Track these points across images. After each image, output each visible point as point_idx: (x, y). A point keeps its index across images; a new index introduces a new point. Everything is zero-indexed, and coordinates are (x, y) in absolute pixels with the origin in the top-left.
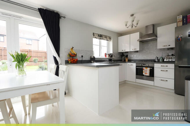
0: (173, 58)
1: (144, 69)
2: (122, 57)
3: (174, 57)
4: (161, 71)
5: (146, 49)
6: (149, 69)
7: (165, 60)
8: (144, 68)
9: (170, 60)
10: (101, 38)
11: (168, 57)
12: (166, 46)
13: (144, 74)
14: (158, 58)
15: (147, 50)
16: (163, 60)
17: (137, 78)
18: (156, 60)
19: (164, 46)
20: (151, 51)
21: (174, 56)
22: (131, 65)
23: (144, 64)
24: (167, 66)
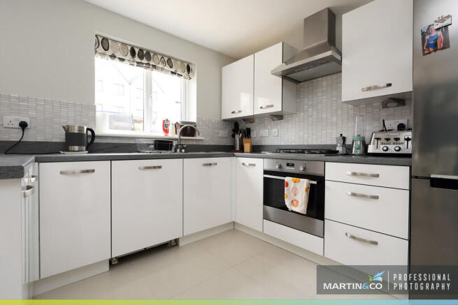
0: (402, 140)
1: (287, 184)
2: (233, 136)
3: (409, 134)
4: (354, 195)
5: (306, 107)
6: (304, 183)
7: (371, 149)
8: (287, 179)
9: (392, 149)
10: (145, 61)
11: (383, 136)
12: (376, 88)
13: (287, 203)
14: (344, 139)
15: (310, 110)
16: (366, 147)
17: (266, 217)
18: (337, 149)
19: (369, 89)
20: (324, 115)
21: (409, 129)
22: (250, 165)
23: (288, 165)
24: (378, 176)
